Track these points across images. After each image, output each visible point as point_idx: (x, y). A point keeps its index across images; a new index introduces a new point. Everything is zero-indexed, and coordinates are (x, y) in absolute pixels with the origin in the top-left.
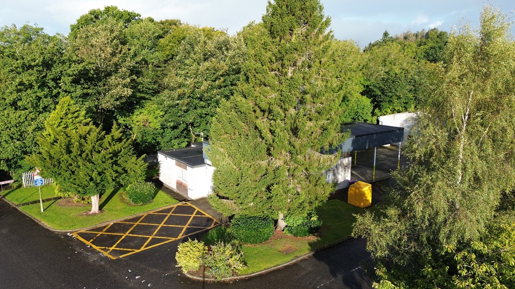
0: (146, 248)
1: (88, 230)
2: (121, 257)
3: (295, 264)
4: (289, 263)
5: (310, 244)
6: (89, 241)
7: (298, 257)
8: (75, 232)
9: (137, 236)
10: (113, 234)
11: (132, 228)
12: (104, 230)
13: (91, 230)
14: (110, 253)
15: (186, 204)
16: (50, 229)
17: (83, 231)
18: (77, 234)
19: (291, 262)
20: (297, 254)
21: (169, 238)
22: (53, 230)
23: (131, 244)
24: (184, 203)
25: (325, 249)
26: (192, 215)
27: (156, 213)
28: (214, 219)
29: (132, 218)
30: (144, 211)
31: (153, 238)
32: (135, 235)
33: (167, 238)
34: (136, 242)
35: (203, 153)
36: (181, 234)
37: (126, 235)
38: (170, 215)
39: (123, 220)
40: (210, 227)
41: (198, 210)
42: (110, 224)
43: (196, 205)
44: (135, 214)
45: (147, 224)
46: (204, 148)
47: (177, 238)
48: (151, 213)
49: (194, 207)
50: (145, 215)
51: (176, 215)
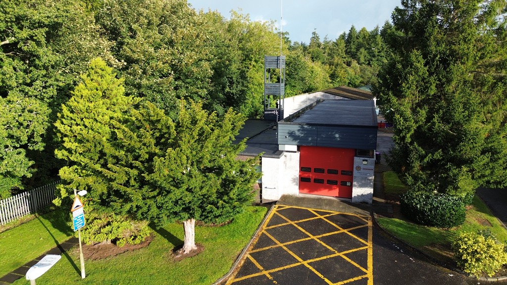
0: (370, 269)
11: (291, 252)
15: (281, 207)
24: (277, 206)
26: (319, 217)
27: (273, 227)
28: (350, 214)
29: (257, 240)
30: (256, 228)
31: (345, 255)
32: (318, 259)
33: (358, 249)
34: (338, 266)
35: (278, 138)
36: (361, 240)
37: (305, 263)
38: (296, 223)
39: (252, 247)
40: (367, 223)
41: (310, 210)
42: (247, 258)
43: (296, 205)
44: (254, 235)
45: (295, 242)
46: (279, 131)
47: (367, 245)
48: (267, 228)
49: (300, 208)
50: (265, 232)
51: (301, 221)
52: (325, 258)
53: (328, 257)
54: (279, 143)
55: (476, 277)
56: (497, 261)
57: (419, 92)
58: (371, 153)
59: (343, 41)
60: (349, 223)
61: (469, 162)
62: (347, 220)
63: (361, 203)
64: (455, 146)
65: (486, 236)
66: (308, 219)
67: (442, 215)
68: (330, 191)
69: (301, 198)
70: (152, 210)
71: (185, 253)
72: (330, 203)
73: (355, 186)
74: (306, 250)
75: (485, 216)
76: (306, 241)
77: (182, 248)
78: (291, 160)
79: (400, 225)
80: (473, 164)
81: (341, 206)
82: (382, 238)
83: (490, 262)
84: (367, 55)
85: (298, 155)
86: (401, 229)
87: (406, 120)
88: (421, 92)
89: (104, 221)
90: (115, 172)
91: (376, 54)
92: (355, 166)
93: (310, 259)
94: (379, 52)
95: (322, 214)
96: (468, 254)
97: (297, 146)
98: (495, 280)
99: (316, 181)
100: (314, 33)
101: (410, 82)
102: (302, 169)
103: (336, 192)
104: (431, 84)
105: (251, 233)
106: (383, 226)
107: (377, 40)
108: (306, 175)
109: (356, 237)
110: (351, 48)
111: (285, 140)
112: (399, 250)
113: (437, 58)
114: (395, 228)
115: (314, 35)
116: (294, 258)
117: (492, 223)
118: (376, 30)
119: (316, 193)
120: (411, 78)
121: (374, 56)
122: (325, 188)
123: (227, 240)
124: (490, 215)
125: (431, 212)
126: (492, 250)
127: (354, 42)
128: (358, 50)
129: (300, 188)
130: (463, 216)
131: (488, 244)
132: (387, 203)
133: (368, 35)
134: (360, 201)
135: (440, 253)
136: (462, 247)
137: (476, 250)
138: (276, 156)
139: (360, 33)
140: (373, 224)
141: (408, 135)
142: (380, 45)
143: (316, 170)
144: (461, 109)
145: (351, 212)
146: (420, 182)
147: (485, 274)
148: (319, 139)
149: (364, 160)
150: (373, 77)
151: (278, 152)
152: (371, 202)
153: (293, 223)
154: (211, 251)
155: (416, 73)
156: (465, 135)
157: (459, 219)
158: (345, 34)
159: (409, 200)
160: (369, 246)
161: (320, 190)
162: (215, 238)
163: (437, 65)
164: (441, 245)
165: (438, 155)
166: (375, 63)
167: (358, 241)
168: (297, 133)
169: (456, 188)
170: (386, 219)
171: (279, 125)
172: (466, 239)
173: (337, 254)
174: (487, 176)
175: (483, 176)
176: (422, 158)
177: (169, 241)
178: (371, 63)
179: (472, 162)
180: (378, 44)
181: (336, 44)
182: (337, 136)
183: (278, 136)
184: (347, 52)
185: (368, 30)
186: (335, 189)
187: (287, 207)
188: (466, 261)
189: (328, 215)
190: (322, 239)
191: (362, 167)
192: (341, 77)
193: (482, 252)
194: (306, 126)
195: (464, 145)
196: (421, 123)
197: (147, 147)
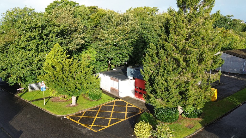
0: (111, 125)
1: (74, 115)
2: (99, 130)
3: (197, 134)
4: (194, 134)
5: (200, 123)
6: (77, 121)
7: (198, 130)
8: (68, 116)
9: (102, 118)
10: (89, 117)
11: (97, 114)
12: (83, 115)
13: (76, 115)
14: (92, 128)
15: (120, 100)
16: (53, 115)
17: (71, 115)
18: (69, 117)
19: (195, 133)
20: (196, 128)
21: (120, 119)
22: (55, 115)
23: (101, 123)
24: (119, 99)
25: (209, 125)
26: (126, 106)
27: (106, 105)
28: (139, 108)
29: (95, 108)
34: (103, 121)
37: (96, 118)
39: (90, 109)
40: (139, 113)
41: (127, 103)
50: (101, 106)
51: (118, 106)
54: (127, 75)
66: (121, 106)
69: (132, 99)
74: (103, 114)
76: (108, 112)
85: (134, 81)
97: (133, 78)
99: (140, 93)
108: (137, 90)
109: (126, 116)
119: (140, 98)
123: (86, 105)
129: (135, 95)
138: (122, 80)
143: (140, 88)
160: (125, 119)
170: (148, 113)
171: (127, 68)
173: (110, 118)
183: (127, 72)
187: (122, 100)
189: (130, 106)
190: (114, 113)
194: (135, 70)
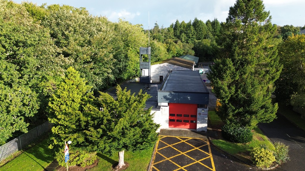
0: (214, 168)
11: (174, 163)
15: (162, 137)
20: (266, 139)
24: (159, 136)
26: (183, 141)
27: (161, 149)
28: (198, 139)
29: (155, 157)
30: (152, 150)
31: (200, 162)
32: (188, 165)
33: (206, 158)
34: (198, 168)
35: (157, 99)
36: (206, 153)
37: (183, 168)
38: (172, 146)
39: (153, 161)
40: (207, 143)
41: (177, 137)
42: (153, 168)
43: (169, 135)
44: (152, 154)
45: (174, 156)
46: (158, 95)
47: (209, 156)
48: (158, 150)
49: (172, 136)
50: (158, 152)
51: (174, 144)
52: (191, 164)
53: (193, 163)
54: (158, 102)
55: (261, 168)
56: (271, 160)
57: (231, 78)
58: (206, 106)
59: (172, 29)
60: (198, 143)
61: (255, 113)
62: (197, 142)
63: (201, 131)
64: (249, 105)
65: (265, 148)
66: (177, 143)
67: (243, 138)
68: (185, 126)
69: (171, 130)
70: (107, 149)
71: (120, 168)
72: (186, 132)
73: (198, 123)
74: (181, 160)
75: (261, 135)
76: (179, 155)
77: (117, 165)
78: (165, 110)
79: (223, 143)
80: (257, 114)
81: (192, 134)
82: (216, 151)
83: (268, 161)
84: (186, 37)
85: (168, 108)
86: (224, 146)
87: (226, 93)
88: (232, 78)
89: (76, 155)
90: (92, 132)
91: (191, 36)
92: (198, 113)
93: (184, 166)
94: (192, 35)
95: (184, 139)
96: (258, 158)
97: (168, 103)
98: (270, 169)
99: (177, 121)
100: (156, 24)
101: (227, 74)
102: (171, 115)
103: (188, 126)
104: (237, 75)
105: (151, 154)
106: (215, 144)
107: (191, 28)
108: (172, 118)
109: (203, 152)
110: (177, 33)
111: (162, 100)
112: (225, 157)
113: (239, 62)
114: (221, 145)
115: (156, 25)
116: (176, 166)
117: (264, 139)
118: (190, 22)
119: (177, 127)
120: (228, 72)
121: (190, 38)
122: (183, 124)
123: (139, 159)
124: (263, 135)
125: (237, 136)
126: (268, 155)
127: (178, 29)
128: (181, 34)
129: (169, 125)
130: (252, 137)
131: (266, 153)
132: (213, 130)
133: (186, 25)
134: (201, 130)
135: (244, 157)
136: (255, 155)
137: (261, 156)
138: (158, 110)
139: (181, 24)
140: (210, 143)
141: (227, 100)
142: (193, 31)
143: (178, 115)
144: (250, 87)
145: (198, 137)
146: (233, 123)
147: (266, 167)
148: (179, 100)
149: (202, 110)
150: (190, 50)
151: (158, 106)
152: (206, 131)
153: (170, 146)
154: (133, 165)
155: (230, 70)
156: (253, 101)
157: (250, 139)
158: (173, 24)
159: (226, 130)
160: (211, 156)
161: (180, 126)
162: (133, 158)
163: (239, 65)
164: (244, 153)
165: (241, 110)
166: (190, 41)
167: (205, 153)
168: (168, 97)
169: (250, 126)
170: (215, 140)
171: (158, 92)
172: (257, 151)
173: (197, 162)
174: (262, 119)
175: (261, 119)
176: (234, 111)
177: (108, 161)
178: (188, 42)
179: (257, 113)
180: (192, 31)
181: (169, 30)
182: (189, 98)
183: (157, 98)
184: (175, 35)
185: (186, 23)
186: (188, 125)
187: (165, 136)
188: (257, 161)
189: (187, 140)
190: (187, 154)
191: (202, 113)
192: (173, 50)
193: (264, 157)
194: (173, 93)
195: (253, 105)
196: (233, 94)
197: (106, 117)
